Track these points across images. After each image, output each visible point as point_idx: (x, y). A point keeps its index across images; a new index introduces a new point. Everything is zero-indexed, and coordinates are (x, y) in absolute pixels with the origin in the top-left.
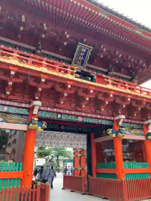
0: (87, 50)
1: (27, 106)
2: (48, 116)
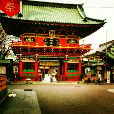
0: (54, 31)
1: (34, 55)
2: (41, 57)
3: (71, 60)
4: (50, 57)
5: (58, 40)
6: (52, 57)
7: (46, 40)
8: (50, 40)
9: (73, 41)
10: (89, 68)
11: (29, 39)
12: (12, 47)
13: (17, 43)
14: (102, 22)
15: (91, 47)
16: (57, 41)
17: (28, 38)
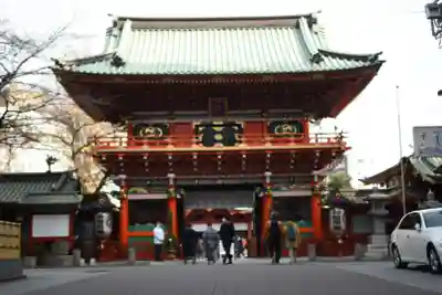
0: (222, 101)
1: (165, 178)
3: (284, 188)
4: (216, 180)
5: (239, 126)
6: (220, 182)
7: (201, 129)
8: (216, 129)
9: (289, 128)
10: (342, 211)
11: (147, 130)
12: (94, 156)
13: (108, 143)
14: (372, 61)
15: (344, 140)
16: (236, 128)
17: (147, 126)
